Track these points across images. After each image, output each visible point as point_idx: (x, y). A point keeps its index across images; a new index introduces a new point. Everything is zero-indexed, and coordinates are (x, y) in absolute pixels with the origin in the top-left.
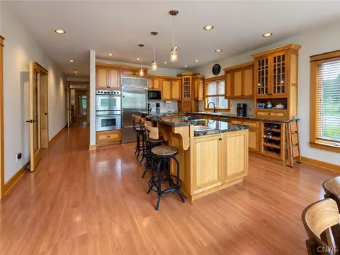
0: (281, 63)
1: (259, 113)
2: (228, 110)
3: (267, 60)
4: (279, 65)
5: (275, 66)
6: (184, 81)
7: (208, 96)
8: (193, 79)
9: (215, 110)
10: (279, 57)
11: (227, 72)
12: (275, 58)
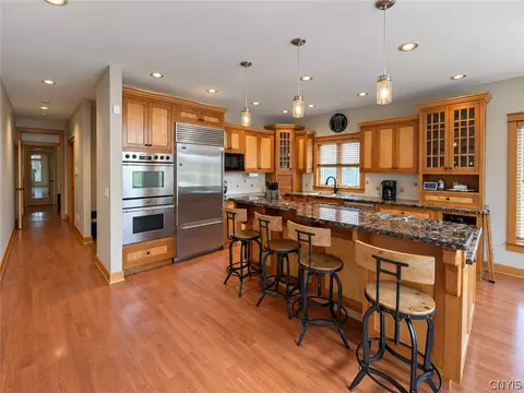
0: (468, 120)
1: (428, 198)
2: (362, 190)
3: (443, 114)
4: (464, 123)
5: (456, 125)
6: (278, 139)
7: (319, 166)
8: (296, 136)
9: (336, 190)
10: (464, 111)
11: (364, 127)
12: (456, 112)
